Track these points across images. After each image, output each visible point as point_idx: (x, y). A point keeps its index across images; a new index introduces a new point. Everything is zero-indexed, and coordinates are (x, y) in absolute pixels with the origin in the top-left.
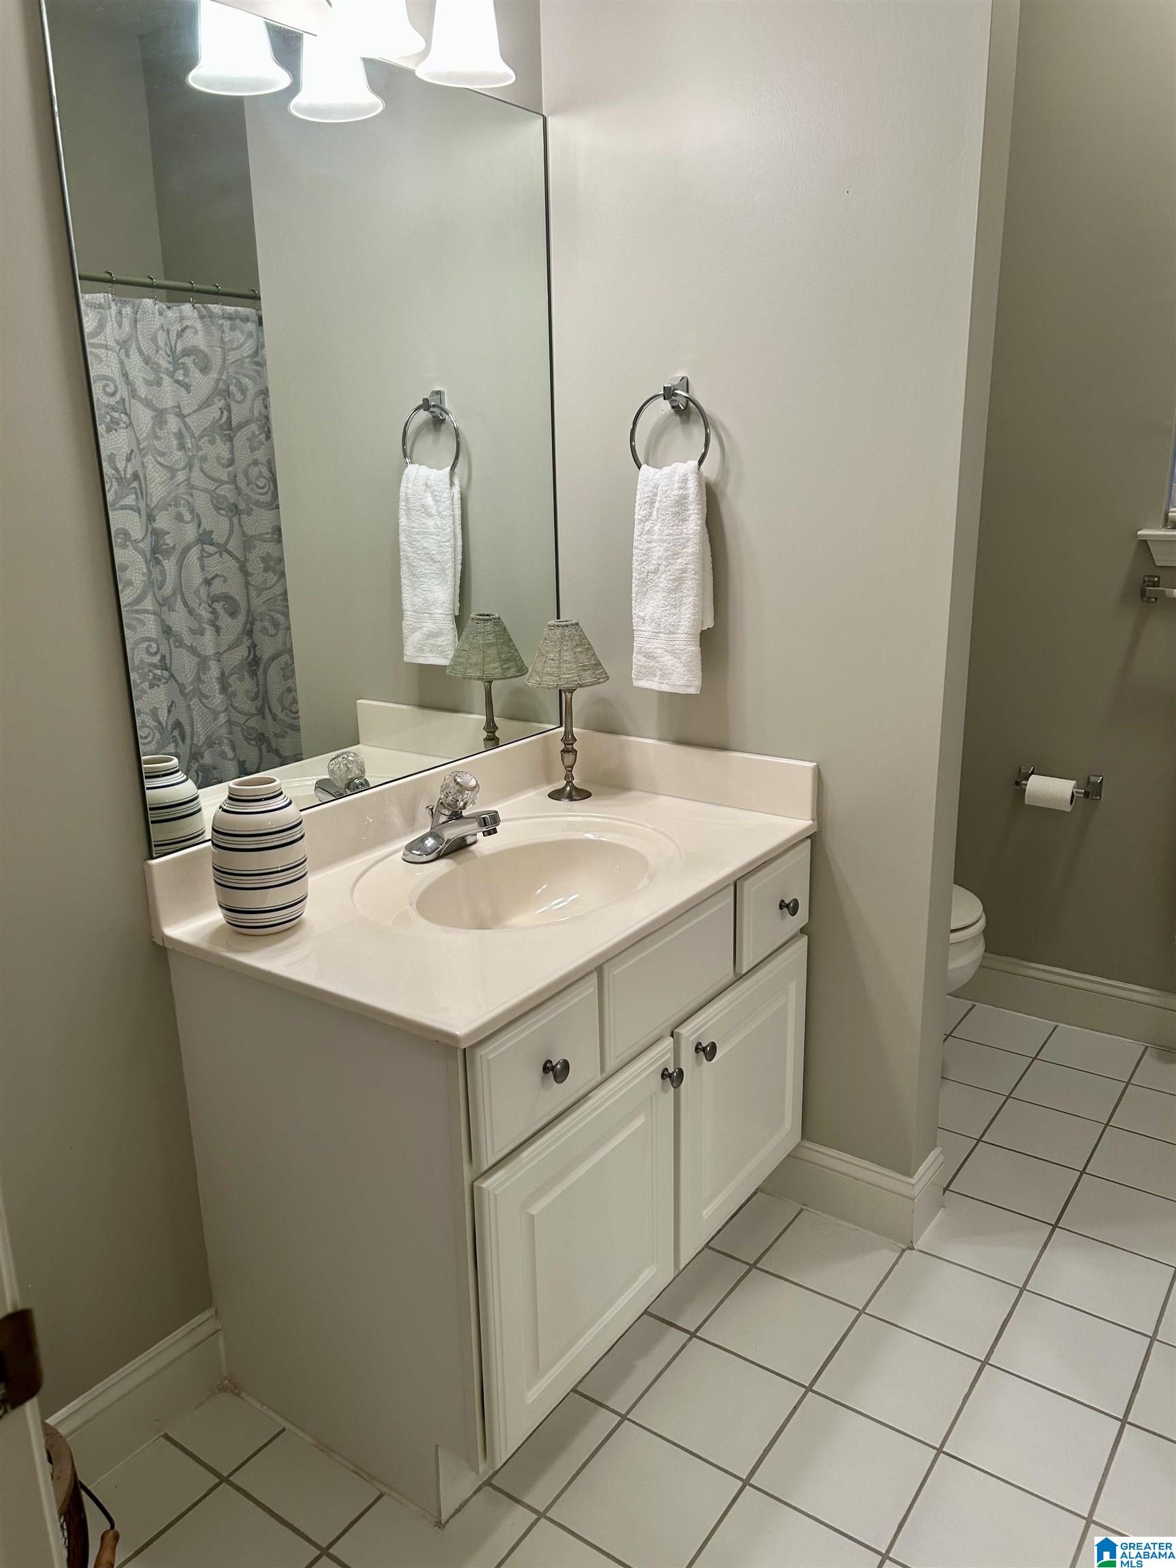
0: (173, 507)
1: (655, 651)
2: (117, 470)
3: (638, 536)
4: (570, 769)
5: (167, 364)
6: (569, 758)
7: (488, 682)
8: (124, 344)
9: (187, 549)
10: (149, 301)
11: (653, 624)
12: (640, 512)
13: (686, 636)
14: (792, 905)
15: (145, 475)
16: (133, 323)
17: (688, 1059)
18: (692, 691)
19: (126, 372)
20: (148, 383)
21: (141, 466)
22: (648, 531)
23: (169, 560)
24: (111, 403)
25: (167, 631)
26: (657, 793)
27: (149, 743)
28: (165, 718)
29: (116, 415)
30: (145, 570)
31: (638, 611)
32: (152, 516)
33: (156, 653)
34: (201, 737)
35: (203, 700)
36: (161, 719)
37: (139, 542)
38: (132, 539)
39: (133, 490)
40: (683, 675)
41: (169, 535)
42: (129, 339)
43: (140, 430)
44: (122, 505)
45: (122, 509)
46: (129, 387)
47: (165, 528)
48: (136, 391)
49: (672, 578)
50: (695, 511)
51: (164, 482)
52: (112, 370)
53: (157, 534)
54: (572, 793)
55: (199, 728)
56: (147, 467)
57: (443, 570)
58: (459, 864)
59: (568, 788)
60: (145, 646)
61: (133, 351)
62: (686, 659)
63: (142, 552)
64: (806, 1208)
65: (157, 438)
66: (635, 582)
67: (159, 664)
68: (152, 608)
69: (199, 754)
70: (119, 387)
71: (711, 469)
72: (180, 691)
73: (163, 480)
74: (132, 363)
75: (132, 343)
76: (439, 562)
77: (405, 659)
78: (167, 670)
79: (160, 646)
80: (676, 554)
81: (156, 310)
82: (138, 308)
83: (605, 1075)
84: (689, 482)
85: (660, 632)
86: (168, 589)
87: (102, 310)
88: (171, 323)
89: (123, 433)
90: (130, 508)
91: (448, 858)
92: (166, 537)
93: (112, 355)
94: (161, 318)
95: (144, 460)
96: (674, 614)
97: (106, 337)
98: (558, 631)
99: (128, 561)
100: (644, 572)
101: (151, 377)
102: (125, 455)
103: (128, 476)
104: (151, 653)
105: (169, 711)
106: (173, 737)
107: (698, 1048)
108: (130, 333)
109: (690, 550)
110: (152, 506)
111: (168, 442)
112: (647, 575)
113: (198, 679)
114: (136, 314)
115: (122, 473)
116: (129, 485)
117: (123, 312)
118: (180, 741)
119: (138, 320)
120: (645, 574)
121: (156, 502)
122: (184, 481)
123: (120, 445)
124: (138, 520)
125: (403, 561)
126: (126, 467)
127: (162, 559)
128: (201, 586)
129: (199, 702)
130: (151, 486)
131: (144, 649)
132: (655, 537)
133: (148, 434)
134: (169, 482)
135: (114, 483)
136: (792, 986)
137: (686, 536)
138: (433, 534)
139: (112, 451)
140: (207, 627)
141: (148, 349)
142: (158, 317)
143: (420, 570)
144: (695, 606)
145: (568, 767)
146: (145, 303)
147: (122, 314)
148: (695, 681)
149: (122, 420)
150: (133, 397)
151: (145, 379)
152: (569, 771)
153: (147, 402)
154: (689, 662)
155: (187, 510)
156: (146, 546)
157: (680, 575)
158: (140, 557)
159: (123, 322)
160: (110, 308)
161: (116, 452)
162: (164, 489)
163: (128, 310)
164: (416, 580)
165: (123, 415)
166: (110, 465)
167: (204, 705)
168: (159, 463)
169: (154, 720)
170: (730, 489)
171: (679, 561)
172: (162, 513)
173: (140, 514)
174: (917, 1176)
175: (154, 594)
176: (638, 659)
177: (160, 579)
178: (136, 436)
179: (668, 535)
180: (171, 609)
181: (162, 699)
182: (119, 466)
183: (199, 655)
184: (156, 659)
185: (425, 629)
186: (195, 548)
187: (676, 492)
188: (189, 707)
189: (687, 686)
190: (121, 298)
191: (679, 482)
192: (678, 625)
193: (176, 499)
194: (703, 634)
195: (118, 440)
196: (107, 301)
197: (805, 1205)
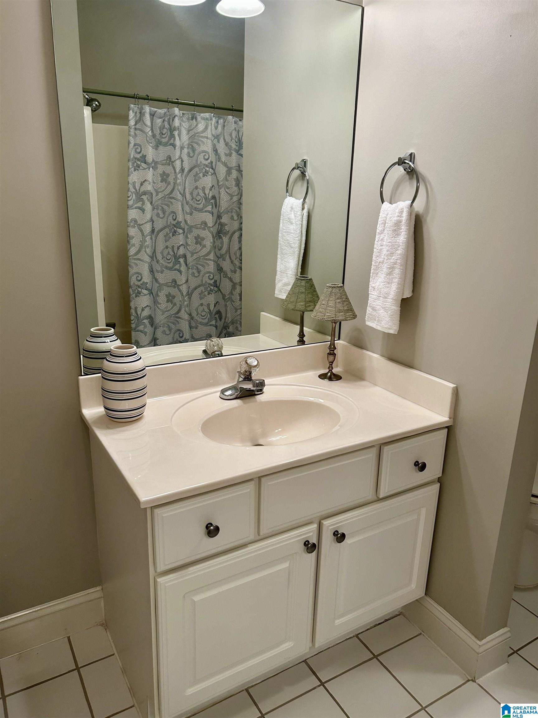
0: (230, 213)
1: (376, 306)
2: (205, 194)
3: (377, 242)
4: (331, 364)
5: (235, 146)
6: (331, 358)
7: (303, 312)
8: (217, 137)
9: (234, 233)
10: (230, 117)
11: (378, 292)
12: (379, 228)
13: (392, 300)
14: (420, 465)
15: (220, 197)
16: (223, 127)
17: (327, 538)
18: (392, 332)
19: (217, 149)
20: (226, 155)
21: (218, 193)
22: (382, 239)
23: (226, 237)
24: (206, 163)
25: (220, 269)
26: (376, 385)
27: (205, 319)
28: (213, 309)
29: (207, 169)
30: (212, 241)
31: (371, 284)
32: (220, 216)
33: (212, 279)
34: (230, 319)
35: (232, 303)
36: (211, 309)
37: (211, 228)
38: (208, 226)
39: (211, 204)
40: (388, 322)
41: (227, 226)
42: (220, 134)
43: (220, 176)
44: (206, 210)
45: (205, 212)
46: (217, 156)
47: (226, 222)
48: (220, 158)
49: (389, 267)
50: (404, 230)
51: (228, 201)
52: (208, 148)
53: (222, 225)
54: (332, 377)
55: (229, 315)
56: (221, 193)
57: (294, 252)
58: (244, 403)
59: (329, 374)
60: (208, 275)
61: (222, 141)
62: (390, 314)
63: (212, 233)
64: (423, 634)
65: (227, 180)
66: (373, 267)
67: (213, 284)
68: (213, 259)
69: (227, 326)
70: (210, 156)
71: (419, 206)
72: (223, 298)
73: (227, 200)
74: (220, 146)
75: (222, 136)
76: (293, 248)
77: (276, 296)
78: (216, 287)
79: (214, 276)
80: (392, 254)
81: (233, 121)
82: (226, 120)
83: (258, 538)
84: (404, 213)
85: (380, 297)
86: (224, 250)
87: (207, 121)
88: (241, 128)
89: (210, 177)
90: (209, 212)
91: (241, 400)
92: (226, 226)
93: (209, 141)
94: (235, 124)
95: (220, 191)
96: (388, 287)
97: (207, 133)
98: (330, 289)
99: (205, 236)
100: (377, 262)
101: (227, 152)
102: (209, 187)
103: (210, 197)
104: (210, 279)
105: (215, 306)
106: (215, 318)
107: (336, 533)
108: (221, 132)
109: (399, 252)
110: (221, 212)
111: (231, 183)
112: (379, 264)
113: (231, 293)
114: (225, 123)
115: (207, 195)
116: (210, 201)
117: (219, 122)
118: (218, 320)
119: (225, 126)
120: (378, 263)
121: (223, 210)
122: (236, 201)
123: (208, 183)
124: (211, 218)
125: (279, 246)
126: (209, 193)
127: (223, 236)
128: (237, 250)
129: (231, 303)
130: (222, 202)
131: (207, 277)
132: (384, 243)
133: (224, 178)
134: (230, 201)
135: (203, 200)
136: (423, 511)
137: (398, 244)
138: (292, 233)
139: (204, 185)
140: (238, 270)
141: (228, 138)
142: (234, 124)
143: (284, 251)
144: (398, 284)
145: (330, 362)
146: (229, 118)
147: (218, 123)
148: (394, 326)
149: (210, 172)
150: (219, 161)
151: (225, 153)
152: (330, 364)
153: (225, 163)
154: (392, 315)
155: (236, 215)
156: (214, 230)
157: (393, 266)
158: (210, 235)
159: (219, 127)
160: (211, 119)
161: (205, 186)
162: (227, 204)
163: (221, 121)
164: (283, 256)
165: (210, 169)
166: (203, 191)
167: (232, 305)
168: (227, 192)
169: (208, 309)
170: (429, 219)
171: (393, 257)
172: (225, 215)
173: (213, 215)
174: (484, 641)
175: (215, 252)
176: (369, 310)
177: (220, 246)
178: (217, 179)
179: (389, 243)
180: (224, 260)
181: (212, 300)
182: (206, 192)
183: (233, 282)
184: (212, 282)
185: (283, 281)
186: (237, 233)
187: (395, 219)
188: (226, 305)
189: (389, 329)
190: (219, 116)
191: (398, 213)
192: (389, 294)
193: (232, 209)
194: (403, 300)
195: (207, 180)
196: (210, 116)
197: (423, 632)
